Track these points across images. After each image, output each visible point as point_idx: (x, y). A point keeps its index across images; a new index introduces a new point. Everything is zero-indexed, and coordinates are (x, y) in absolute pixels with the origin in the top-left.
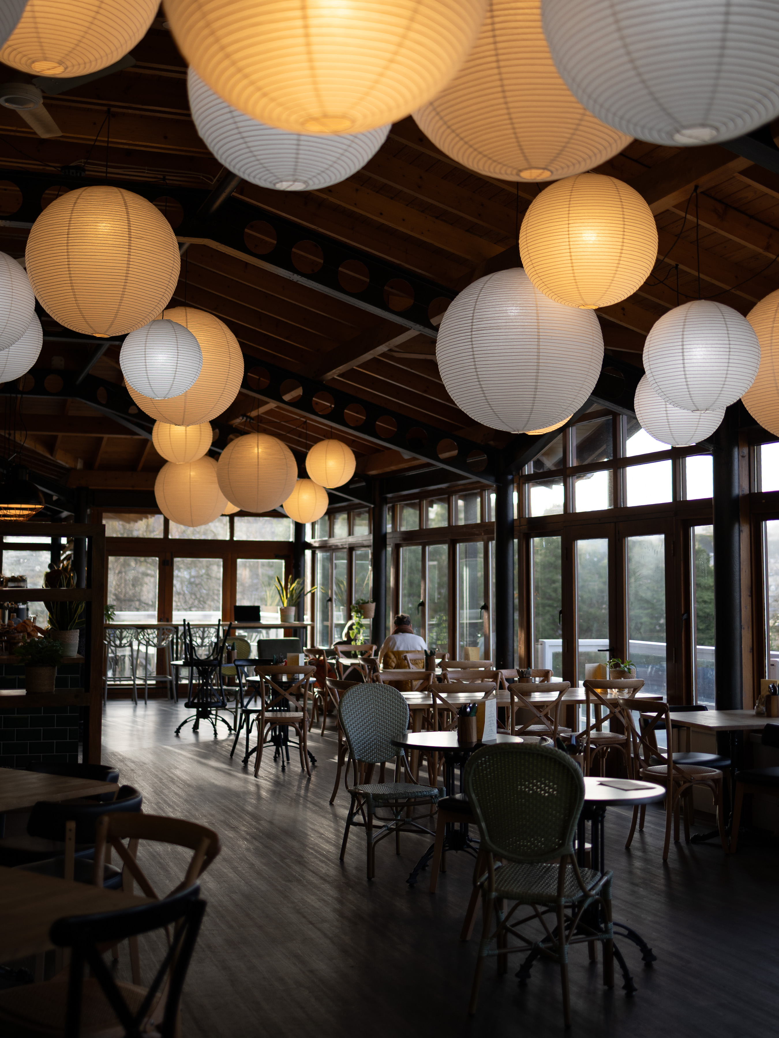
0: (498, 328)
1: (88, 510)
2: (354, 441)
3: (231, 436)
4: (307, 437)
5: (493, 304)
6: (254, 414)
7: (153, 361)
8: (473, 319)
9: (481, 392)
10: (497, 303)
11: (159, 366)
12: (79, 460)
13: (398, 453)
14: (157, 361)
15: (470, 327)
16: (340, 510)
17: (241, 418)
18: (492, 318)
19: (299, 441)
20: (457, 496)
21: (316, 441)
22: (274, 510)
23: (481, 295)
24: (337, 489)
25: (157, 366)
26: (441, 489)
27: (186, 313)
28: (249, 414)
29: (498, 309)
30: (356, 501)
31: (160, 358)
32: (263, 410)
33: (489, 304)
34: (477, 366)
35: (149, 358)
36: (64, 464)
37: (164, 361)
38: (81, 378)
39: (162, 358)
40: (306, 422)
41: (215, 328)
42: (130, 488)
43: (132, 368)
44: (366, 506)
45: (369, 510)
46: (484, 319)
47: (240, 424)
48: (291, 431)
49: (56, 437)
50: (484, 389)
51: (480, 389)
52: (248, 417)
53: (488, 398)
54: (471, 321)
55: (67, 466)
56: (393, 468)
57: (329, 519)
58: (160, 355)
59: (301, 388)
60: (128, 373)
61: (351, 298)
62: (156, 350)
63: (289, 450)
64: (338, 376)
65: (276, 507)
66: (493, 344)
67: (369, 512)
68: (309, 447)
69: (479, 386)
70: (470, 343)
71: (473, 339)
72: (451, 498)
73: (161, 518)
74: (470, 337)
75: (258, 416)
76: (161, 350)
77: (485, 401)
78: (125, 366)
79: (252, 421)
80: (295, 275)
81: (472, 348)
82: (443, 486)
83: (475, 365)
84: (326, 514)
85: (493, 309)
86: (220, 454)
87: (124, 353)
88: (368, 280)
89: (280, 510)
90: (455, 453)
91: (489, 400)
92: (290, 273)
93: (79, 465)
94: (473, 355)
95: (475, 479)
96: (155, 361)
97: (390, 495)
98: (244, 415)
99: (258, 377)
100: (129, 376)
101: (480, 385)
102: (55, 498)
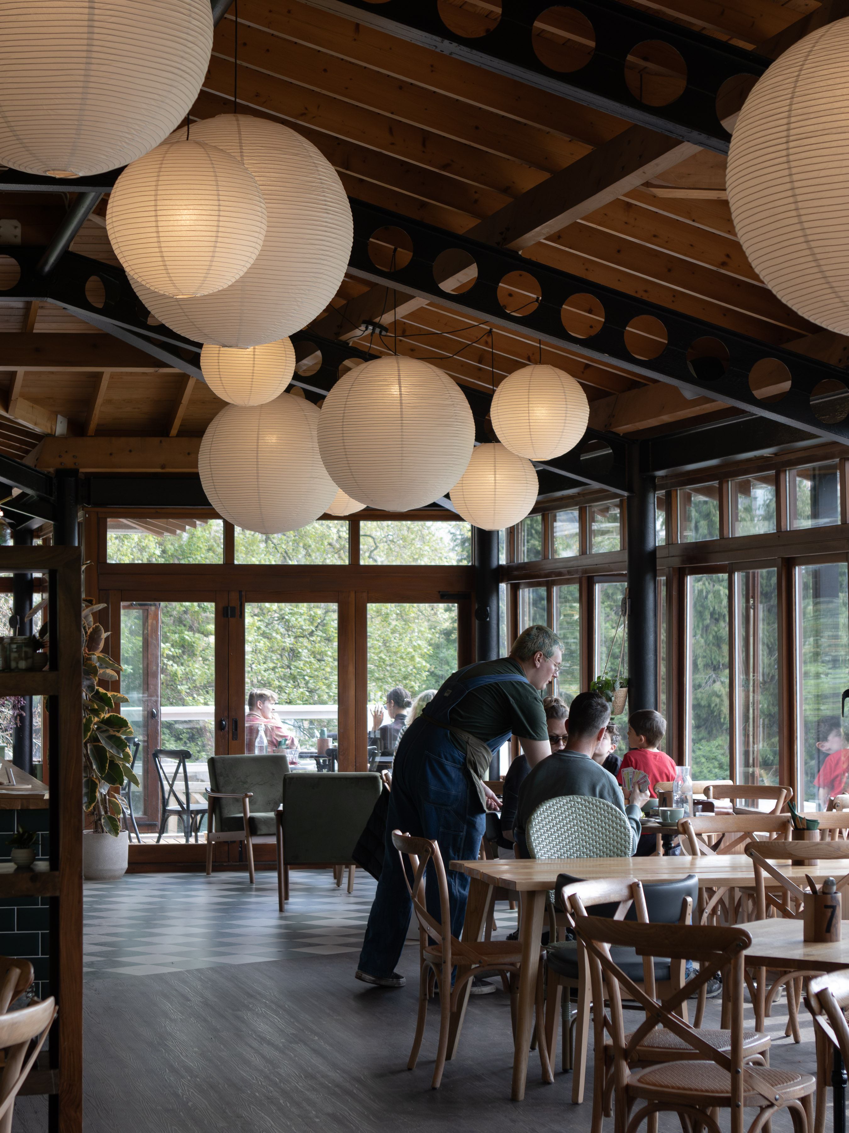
0: (840, 130)
1: (80, 514)
2: (587, 366)
3: (347, 363)
4: (494, 360)
5: (830, 82)
6: (387, 319)
7: (171, 223)
8: (789, 117)
9: (813, 264)
10: (838, 80)
11: (184, 234)
12: (60, 418)
13: (675, 389)
14: (180, 223)
15: (785, 134)
16: (564, 504)
17: (363, 328)
18: (828, 112)
19: (480, 369)
20: (794, 472)
21: (513, 367)
22: (434, 505)
23: (806, 67)
24: (555, 462)
25: (180, 234)
26: (762, 458)
27: (238, 125)
28: (377, 320)
29: (838, 92)
30: (596, 485)
31: (184, 217)
32: (403, 310)
33: (822, 84)
34: (802, 212)
35: (164, 218)
36: (30, 426)
37: (192, 223)
38: (52, 260)
39: (188, 217)
40: (490, 331)
41: (297, 155)
42: (159, 470)
43: (131, 237)
44: (615, 496)
45: (621, 501)
46: (812, 116)
47: (363, 339)
48: (462, 349)
49: (14, 374)
50: (819, 257)
51: (810, 258)
52: (375, 325)
53: (828, 274)
54: (785, 121)
55: (38, 430)
56: (666, 418)
57: (544, 519)
58: (185, 212)
59: (475, 265)
60: (123, 249)
61: (560, 83)
62: (178, 202)
63: (459, 388)
64: (545, 239)
65: (437, 497)
66: (831, 165)
67: (620, 506)
68: (497, 380)
69: (808, 252)
70: (785, 166)
71: (791, 158)
72: (782, 476)
73: (217, 526)
74: (784, 153)
75: (395, 322)
76: (186, 202)
77: (822, 281)
78: (117, 235)
79: (384, 333)
80: (446, 42)
81: (790, 175)
82: (766, 452)
83: (797, 209)
84: (534, 511)
85: (829, 94)
86: (323, 397)
87: (115, 209)
88: (592, 44)
89: (446, 504)
90: (786, 386)
91: (831, 279)
92: (434, 37)
93: (60, 428)
94: (793, 189)
95: (827, 436)
96: (175, 223)
97: (660, 473)
98: (369, 322)
99: (393, 247)
100: (125, 254)
101: (810, 248)
102: (16, 492)
